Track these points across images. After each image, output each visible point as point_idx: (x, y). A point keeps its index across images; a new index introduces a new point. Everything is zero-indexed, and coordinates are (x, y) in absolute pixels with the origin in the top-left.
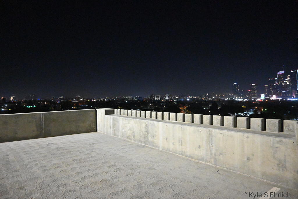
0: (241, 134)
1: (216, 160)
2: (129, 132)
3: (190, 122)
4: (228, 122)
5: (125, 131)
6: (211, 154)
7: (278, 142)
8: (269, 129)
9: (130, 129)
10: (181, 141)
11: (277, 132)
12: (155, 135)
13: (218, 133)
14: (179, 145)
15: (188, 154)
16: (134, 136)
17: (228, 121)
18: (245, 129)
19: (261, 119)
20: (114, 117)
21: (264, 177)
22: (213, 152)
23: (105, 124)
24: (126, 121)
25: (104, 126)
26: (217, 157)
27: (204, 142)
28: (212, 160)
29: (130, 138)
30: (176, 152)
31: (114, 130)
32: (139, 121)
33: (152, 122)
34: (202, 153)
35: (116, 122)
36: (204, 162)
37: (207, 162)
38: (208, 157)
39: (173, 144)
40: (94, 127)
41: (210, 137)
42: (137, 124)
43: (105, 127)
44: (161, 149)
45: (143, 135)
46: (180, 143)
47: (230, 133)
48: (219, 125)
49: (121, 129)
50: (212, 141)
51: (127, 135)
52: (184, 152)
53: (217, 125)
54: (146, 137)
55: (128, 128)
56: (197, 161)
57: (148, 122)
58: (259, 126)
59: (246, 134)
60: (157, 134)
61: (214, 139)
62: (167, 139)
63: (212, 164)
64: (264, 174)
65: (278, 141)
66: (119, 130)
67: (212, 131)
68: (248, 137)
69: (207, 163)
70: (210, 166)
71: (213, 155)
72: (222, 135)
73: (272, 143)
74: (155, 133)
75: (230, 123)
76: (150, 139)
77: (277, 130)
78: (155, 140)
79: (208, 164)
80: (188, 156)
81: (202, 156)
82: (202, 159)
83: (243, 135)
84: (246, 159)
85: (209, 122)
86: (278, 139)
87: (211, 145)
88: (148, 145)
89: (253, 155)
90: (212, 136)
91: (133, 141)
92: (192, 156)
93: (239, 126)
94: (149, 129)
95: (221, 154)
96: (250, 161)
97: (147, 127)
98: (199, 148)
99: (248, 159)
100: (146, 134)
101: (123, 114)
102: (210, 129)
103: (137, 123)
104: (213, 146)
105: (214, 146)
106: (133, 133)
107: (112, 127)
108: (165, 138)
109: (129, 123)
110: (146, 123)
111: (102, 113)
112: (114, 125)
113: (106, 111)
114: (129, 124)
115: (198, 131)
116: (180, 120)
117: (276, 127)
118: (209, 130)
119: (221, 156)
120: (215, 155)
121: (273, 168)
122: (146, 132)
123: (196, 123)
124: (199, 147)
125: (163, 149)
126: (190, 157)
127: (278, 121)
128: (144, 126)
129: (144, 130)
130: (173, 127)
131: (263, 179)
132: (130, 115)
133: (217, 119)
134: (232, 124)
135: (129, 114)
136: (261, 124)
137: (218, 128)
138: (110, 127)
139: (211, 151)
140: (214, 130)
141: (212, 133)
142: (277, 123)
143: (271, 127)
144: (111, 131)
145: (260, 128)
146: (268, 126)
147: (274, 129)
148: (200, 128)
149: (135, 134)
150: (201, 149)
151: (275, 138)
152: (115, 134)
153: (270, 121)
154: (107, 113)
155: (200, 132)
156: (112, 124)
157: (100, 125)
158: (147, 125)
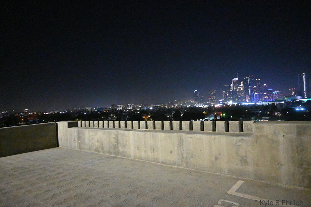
0: (209, 136)
1: (187, 163)
2: (97, 144)
3: (160, 130)
4: (197, 126)
5: (92, 144)
6: (183, 157)
7: (240, 141)
8: (232, 130)
9: (98, 141)
10: (153, 148)
11: (238, 133)
13: (188, 137)
15: (160, 160)
16: (103, 148)
18: (211, 132)
19: (225, 121)
20: (78, 130)
21: (230, 173)
22: (185, 155)
23: (68, 137)
24: (93, 132)
25: (67, 140)
26: (188, 160)
28: (184, 163)
29: (99, 150)
30: (148, 160)
31: (79, 144)
33: (122, 132)
34: (174, 158)
35: (81, 135)
36: (176, 166)
37: (179, 165)
38: (180, 161)
39: (145, 152)
40: (55, 142)
41: (181, 142)
43: (69, 141)
44: (132, 158)
45: (113, 146)
46: (152, 151)
47: (199, 136)
48: (188, 130)
51: (95, 147)
52: (157, 159)
53: (186, 130)
54: (116, 147)
55: (96, 139)
56: (170, 166)
57: (117, 132)
58: (223, 128)
59: (213, 136)
60: (127, 144)
61: (184, 143)
63: (183, 167)
64: (230, 171)
65: (240, 139)
68: (215, 139)
69: (179, 167)
70: (182, 169)
71: (185, 158)
72: (192, 139)
73: (235, 142)
74: (125, 143)
75: (198, 127)
76: (121, 149)
77: (238, 130)
78: (126, 150)
79: (181, 167)
80: (161, 162)
81: (174, 161)
82: (174, 164)
83: (211, 137)
84: (214, 159)
85: (179, 127)
86: (240, 138)
87: (182, 149)
88: (118, 155)
89: (220, 155)
90: (183, 140)
91: (101, 153)
92: (164, 161)
93: (206, 129)
94: (119, 138)
95: (192, 157)
96: (218, 160)
97: (117, 137)
99: (216, 159)
100: (116, 144)
101: (88, 125)
102: (181, 134)
103: (106, 134)
104: (184, 150)
106: (102, 145)
107: (76, 139)
108: (137, 147)
109: (96, 135)
110: (115, 134)
111: (64, 127)
112: (79, 138)
113: (69, 123)
116: (151, 128)
117: (237, 128)
119: (192, 158)
121: (237, 164)
122: (116, 142)
123: (167, 129)
124: (171, 152)
125: (134, 158)
126: (163, 163)
127: (239, 122)
128: (114, 136)
129: (113, 140)
130: (144, 134)
131: (229, 175)
132: (96, 127)
133: (186, 124)
134: (200, 128)
135: (95, 125)
136: (225, 126)
137: (187, 133)
139: (182, 155)
140: (184, 135)
141: (183, 137)
142: (238, 124)
143: (233, 129)
144: (75, 145)
145: (224, 130)
146: (231, 128)
147: (236, 129)
148: (171, 134)
149: (104, 146)
150: (173, 153)
151: (237, 138)
152: (80, 148)
153: (232, 123)
154: (70, 125)
155: (171, 137)
156: (77, 137)
157: (62, 139)
158: (116, 135)
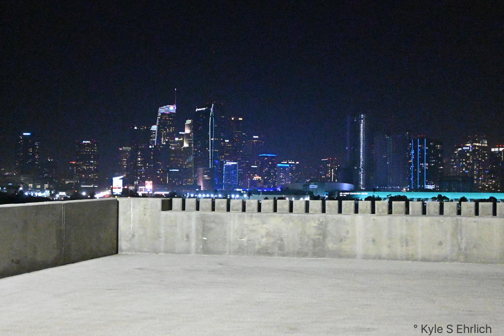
2: (264, 240)
5: (249, 240)
6: (460, 249)
9: (268, 235)
12: (345, 237)
13: (469, 221)
14: (402, 246)
16: (281, 248)
17: (468, 208)
22: (463, 246)
23: (162, 231)
24: (254, 219)
25: (157, 237)
26: (468, 252)
27: (449, 236)
28: (461, 257)
29: (269, 251)
30: (395, 258)
31: (205, 242)
32: (298, 216)
33: (337, 216)
34: (445, 251)
35: (212, 225)
36: (448, 263)
37: (453, 260)
38: (454, 254)
39: (389, 247)
42: (291, 224)
43: (163, 239)
44: (360, 258)
45: (312, 242)
46: (404, 243)
49: (232, 236)
50: (461, 233)
51: (257, 247)
52: (412, 255)
54: (319, 243)
55: (263, 232)
57: (326, 218)
60: (349, 236)
61: (464, 229)
62: (374, 241)
63: (460, 262)
66: (225, 239)
67: (461, 220)
69: (452, 263)
71: (463, 250)
72: (477, 223)
74: (344, 234)
76: (330, 245)
78: (344, 247)
79: (455, 263)
80: (420, 258)
81: (445, 255)
82: (444, 259)
87: (459, 238)
88: (323, 257)
90: (461, 226)
91: (276, 257)
92: (427, 257)
94: (330, 228)
95: (475, 247)
97: (322, 226)
98: (439, 245)
100: (319, 239)
102: (459, 218)
103: (293, 221)
104: (462, 239)
105: (464, 239)
106: (279, 242)
107: (193, 235)
108: (371, 240)
109: (264, 223)
110: (319, 220)
112: (205, 230)
114: (265, 225)
115: (439, 222)
116: (383, 212)
118: (457, 219)
119: (475, 249)
120: (466, 249)
122: (320, 235)
124: (440, 243)
125: (364, 259)
128: (314, 225)
129: (312, 231)
138: (188, 237)
139: (459, 245)
140: (464, 219)
141: (462, 222)
144: (189, 246)
148: (441, 218)
149: (286, 243)
150: (443, 245)
155: (442, 222)
156: (197, 230)
157: (133, 236)
158: (322, 222)
